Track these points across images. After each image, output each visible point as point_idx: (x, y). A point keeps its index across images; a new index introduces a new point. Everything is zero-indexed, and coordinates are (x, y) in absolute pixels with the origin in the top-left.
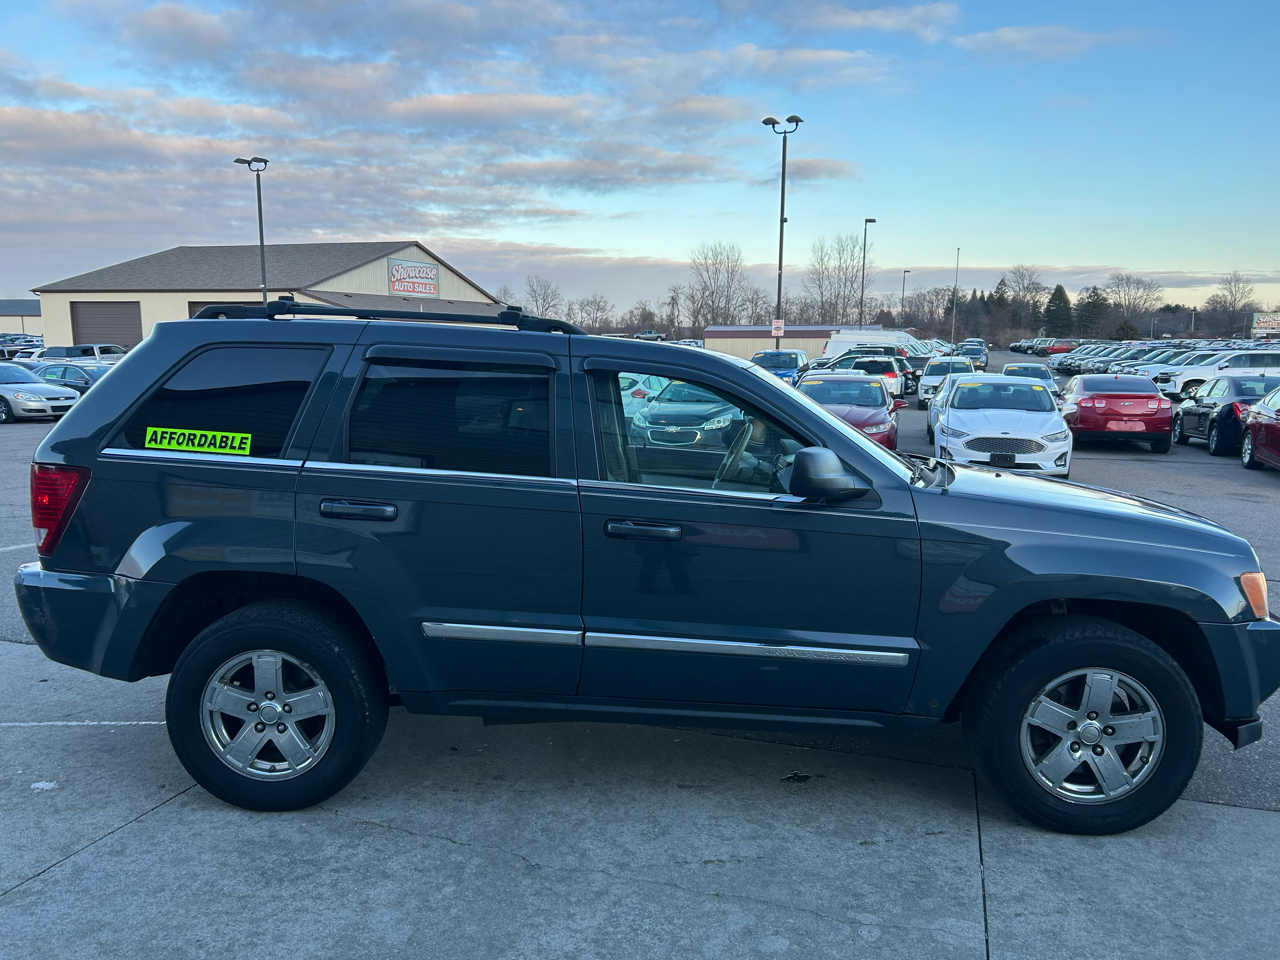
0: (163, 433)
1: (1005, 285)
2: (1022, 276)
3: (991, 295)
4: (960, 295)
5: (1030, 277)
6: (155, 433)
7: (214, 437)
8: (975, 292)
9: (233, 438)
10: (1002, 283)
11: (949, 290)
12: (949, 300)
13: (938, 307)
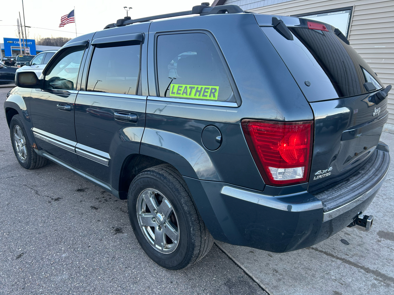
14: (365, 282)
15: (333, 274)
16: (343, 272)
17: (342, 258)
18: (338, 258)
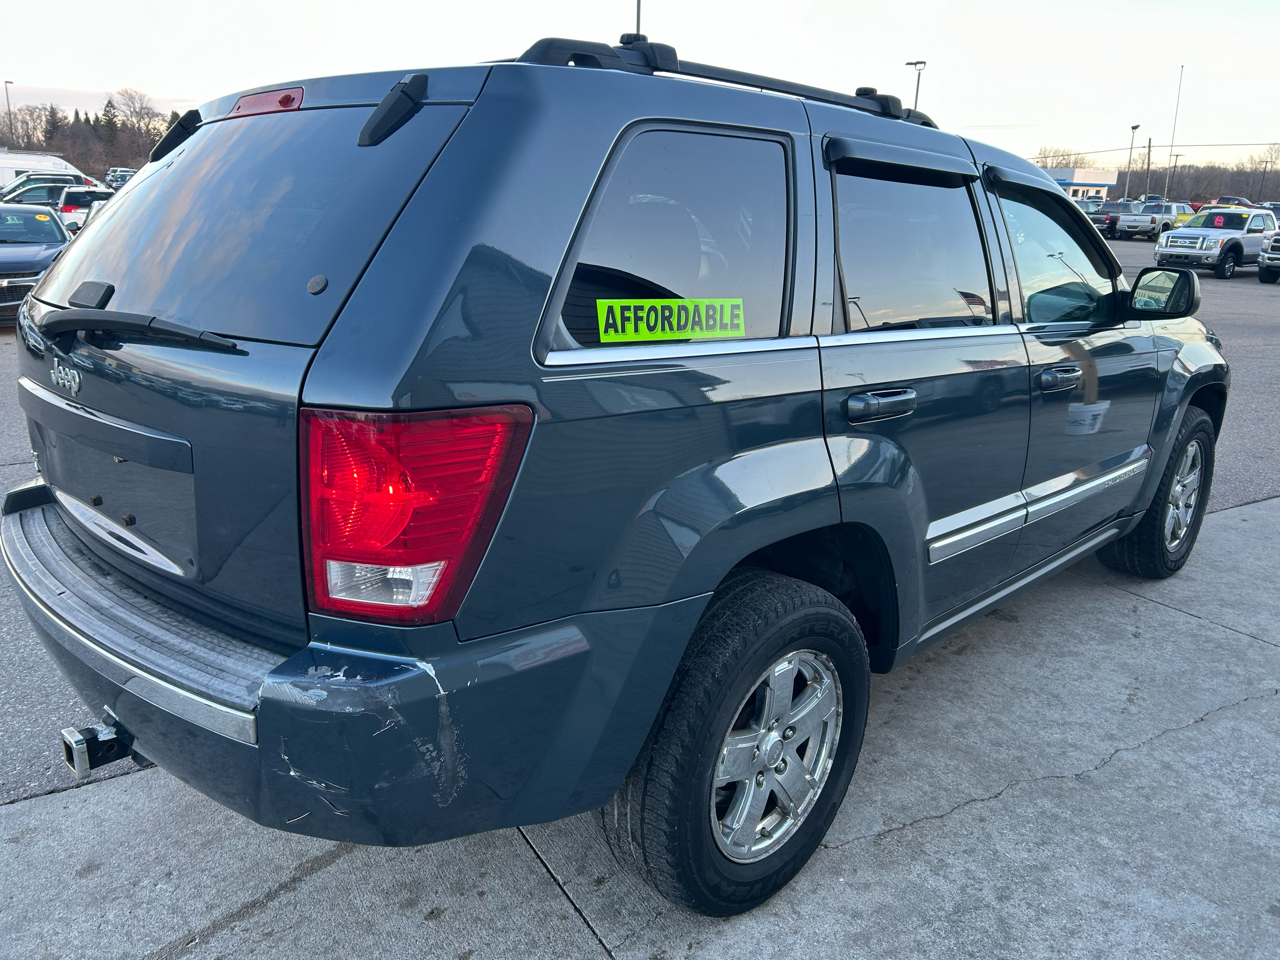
0: (624, 309)
1: (112, 106)
2: (131, 98)
3: (97, 118)
4: (60, 115)
5: (141, 100)
6: (610, 310)
7: (696, 308)
8: (77, 114)
9: (722, 307)
10: (110, 104)
11: (45, 109)
12: (48, 122)
13: (35, 128)
14: (77, 947)
15: (158, 887)
16: (151, 912)
17: (212, 940)
18: (215, 927)
